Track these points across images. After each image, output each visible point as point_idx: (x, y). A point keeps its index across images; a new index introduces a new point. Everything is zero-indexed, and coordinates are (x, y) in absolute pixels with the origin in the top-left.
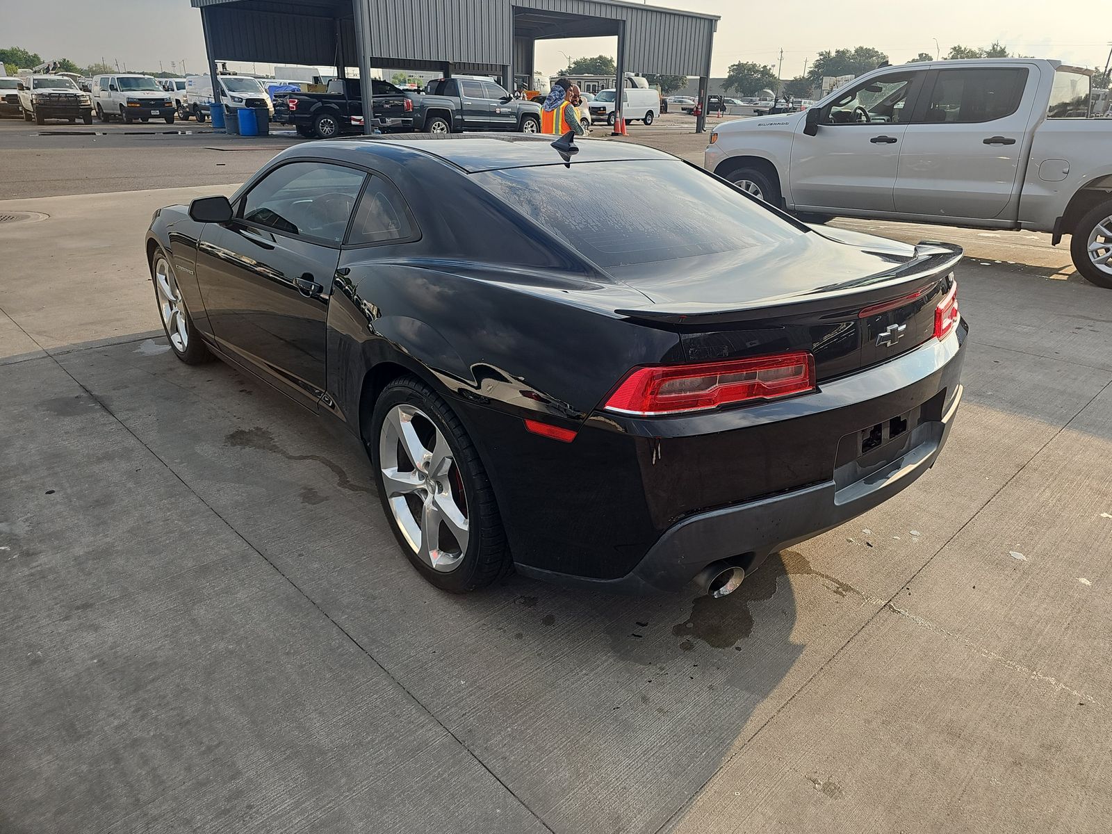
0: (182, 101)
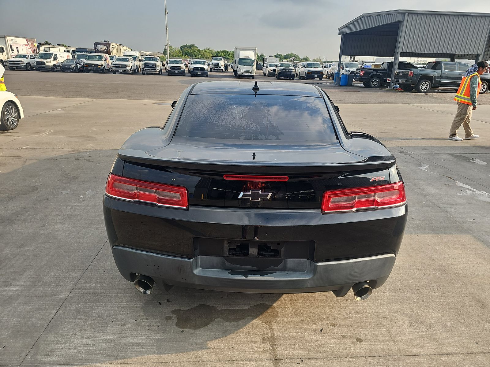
0: (329, 72)
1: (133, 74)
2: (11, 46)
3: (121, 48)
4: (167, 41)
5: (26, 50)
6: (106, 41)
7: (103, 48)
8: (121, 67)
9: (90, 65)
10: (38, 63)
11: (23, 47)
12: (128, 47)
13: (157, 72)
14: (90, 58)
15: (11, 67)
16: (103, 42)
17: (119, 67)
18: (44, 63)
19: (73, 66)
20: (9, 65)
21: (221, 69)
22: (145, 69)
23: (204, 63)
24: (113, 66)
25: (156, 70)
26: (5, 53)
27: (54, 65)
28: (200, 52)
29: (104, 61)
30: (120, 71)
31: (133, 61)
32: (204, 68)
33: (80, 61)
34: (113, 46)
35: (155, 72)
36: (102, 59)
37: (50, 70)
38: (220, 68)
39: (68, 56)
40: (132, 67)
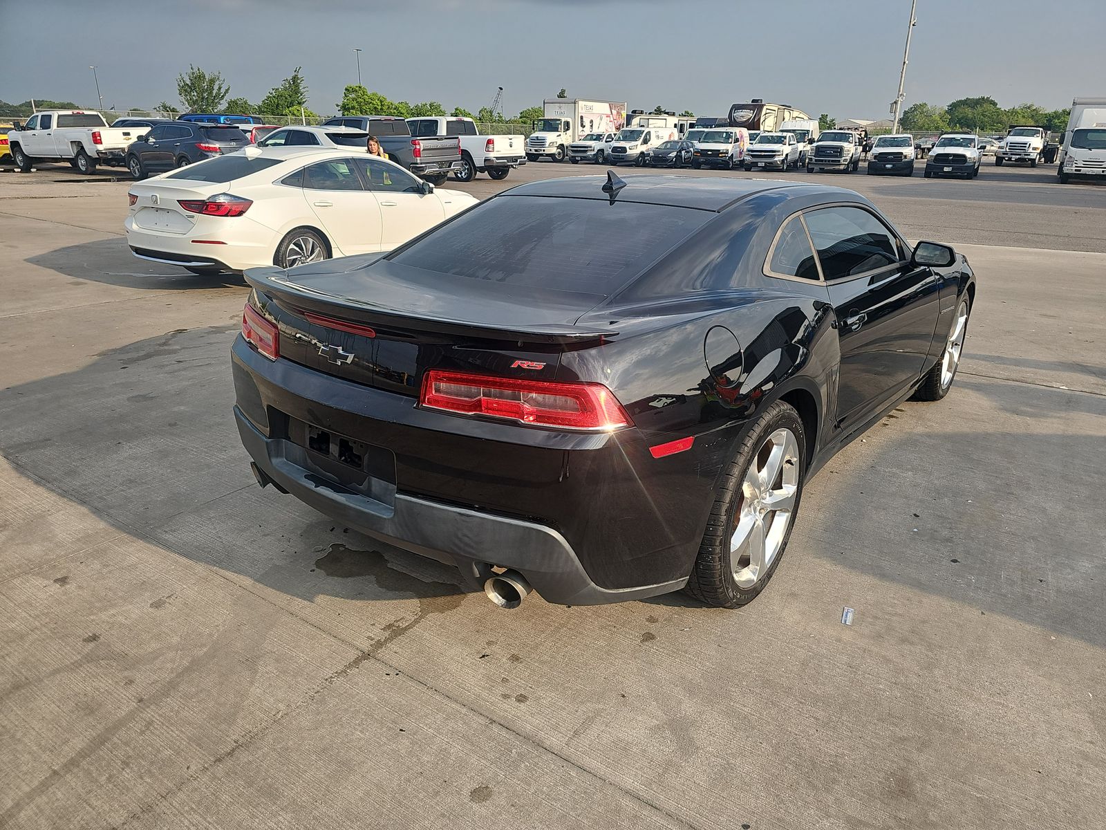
1: (788, 170)
2: (582, 117)
3: (787, 114)
4: (899, 91)
5: (605, 127)
6: (757, 101)
7: (746, 115)
8: (764, 155)
9: (704, 152)
10: (615, 149)
11: (601, 119)
12: (803, 111)
13: (842, 167)
14: (708, 137)
15: (572, 157)
16: (750, 103)
17: (761, 155)
18: (624, 150)
19: (673, 154)
20: (571, 154)
21: (1030, 159)
22: (814, 160)
23: (967, 143)
24: (748, 155)
25: (839, 161)
26: (570, 132)
27: (642, 153)
28: (998, 115)
29: (733, 144)
30: (760, 164)
31: (795, 142)
32: (964, 156)
33: (690, 145)
34: (768, 111)
35: (837, 167)
36: (730, 139)
37: (633, 163)
38: (1026, 157)
39: (670, 135)
40: (787, 155)
